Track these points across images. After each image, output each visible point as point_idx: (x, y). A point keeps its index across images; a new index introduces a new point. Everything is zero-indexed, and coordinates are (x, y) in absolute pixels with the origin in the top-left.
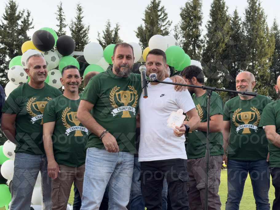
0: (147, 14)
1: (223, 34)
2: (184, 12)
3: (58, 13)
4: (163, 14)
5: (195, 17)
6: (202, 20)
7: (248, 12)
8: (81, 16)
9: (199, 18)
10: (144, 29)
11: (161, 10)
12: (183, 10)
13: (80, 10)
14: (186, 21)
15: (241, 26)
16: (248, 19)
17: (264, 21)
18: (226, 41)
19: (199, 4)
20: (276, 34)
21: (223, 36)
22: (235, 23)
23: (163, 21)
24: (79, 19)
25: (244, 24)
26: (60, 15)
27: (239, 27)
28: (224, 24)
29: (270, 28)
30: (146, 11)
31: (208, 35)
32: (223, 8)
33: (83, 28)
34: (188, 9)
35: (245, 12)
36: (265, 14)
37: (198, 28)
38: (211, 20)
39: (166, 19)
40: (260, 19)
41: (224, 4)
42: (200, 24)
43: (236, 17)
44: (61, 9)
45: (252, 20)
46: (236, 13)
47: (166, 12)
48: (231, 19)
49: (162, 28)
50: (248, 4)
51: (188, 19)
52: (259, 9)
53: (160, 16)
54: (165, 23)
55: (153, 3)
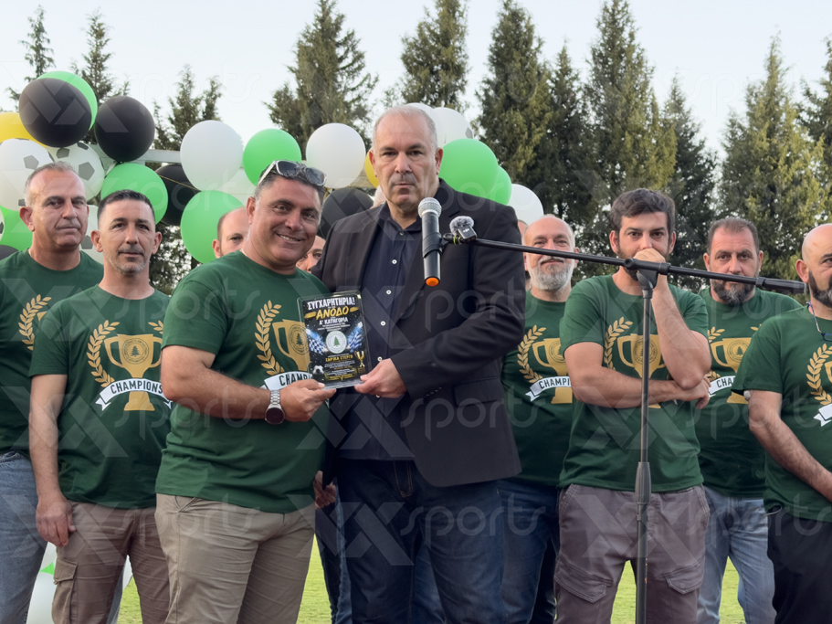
0: (305, 54)
1: (526, 117)
2: (414, 52)
3: (32, 42)
4: (350, 55)
5: (446, 67)
6: (467, 77)
7: (598, 58)
8: (103, 52)
9: (458, 71)
10: (295, 96)
11: (345, 42)
12: (413, 46)
13: (99, 34)
14: (419, 79)
15: (579, 96)
16: (599, 79)
17: (646, 84)
18: (537, 138)
19: (456, 27)
20: (679, 123)
21: (528, 123)
22: (563, 90)
23: (352, 74)
24: (97, 61)
25: (589, 91)
26: (38, 48)
27: (574, 101)
28: (530, 88)
29: (661, 106)
30: (300, 45)
31: (484, 122)
32: (528, 42)
33: (109, 88)
34: (425, 41)
35: (590, 57)
36: (649, 65)
37: (453, 98)
38: (492, 77)
39: (360, 68)
40: (633, 78)
41: (530, 29)
42: (462, 88)
43: (565, 71)
44: (39, 30)
45: (612, 79)
46: (563, 57)
47: (359, 48)
48: (549, 77)
49: (349, 97)
50: (600, 34)
51: (424, 73)
52: (632, 48)
53: (341, 59)
54: (358, 80)
55: (322, 20)
